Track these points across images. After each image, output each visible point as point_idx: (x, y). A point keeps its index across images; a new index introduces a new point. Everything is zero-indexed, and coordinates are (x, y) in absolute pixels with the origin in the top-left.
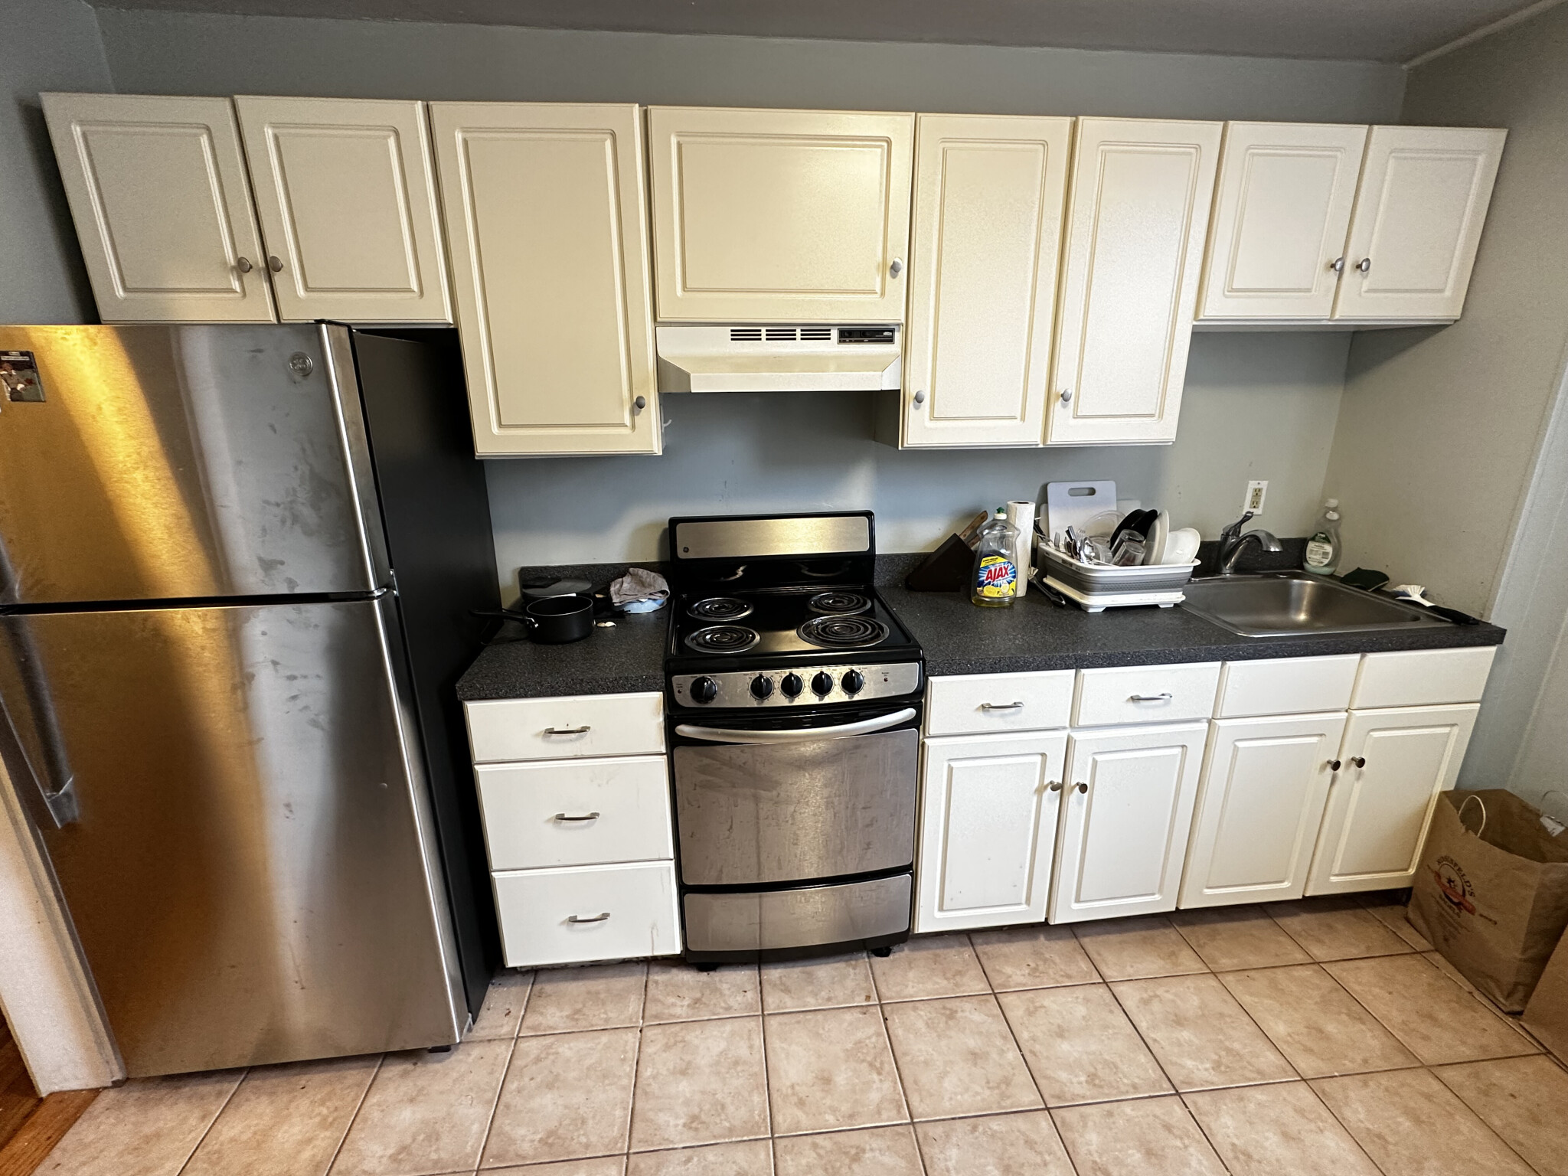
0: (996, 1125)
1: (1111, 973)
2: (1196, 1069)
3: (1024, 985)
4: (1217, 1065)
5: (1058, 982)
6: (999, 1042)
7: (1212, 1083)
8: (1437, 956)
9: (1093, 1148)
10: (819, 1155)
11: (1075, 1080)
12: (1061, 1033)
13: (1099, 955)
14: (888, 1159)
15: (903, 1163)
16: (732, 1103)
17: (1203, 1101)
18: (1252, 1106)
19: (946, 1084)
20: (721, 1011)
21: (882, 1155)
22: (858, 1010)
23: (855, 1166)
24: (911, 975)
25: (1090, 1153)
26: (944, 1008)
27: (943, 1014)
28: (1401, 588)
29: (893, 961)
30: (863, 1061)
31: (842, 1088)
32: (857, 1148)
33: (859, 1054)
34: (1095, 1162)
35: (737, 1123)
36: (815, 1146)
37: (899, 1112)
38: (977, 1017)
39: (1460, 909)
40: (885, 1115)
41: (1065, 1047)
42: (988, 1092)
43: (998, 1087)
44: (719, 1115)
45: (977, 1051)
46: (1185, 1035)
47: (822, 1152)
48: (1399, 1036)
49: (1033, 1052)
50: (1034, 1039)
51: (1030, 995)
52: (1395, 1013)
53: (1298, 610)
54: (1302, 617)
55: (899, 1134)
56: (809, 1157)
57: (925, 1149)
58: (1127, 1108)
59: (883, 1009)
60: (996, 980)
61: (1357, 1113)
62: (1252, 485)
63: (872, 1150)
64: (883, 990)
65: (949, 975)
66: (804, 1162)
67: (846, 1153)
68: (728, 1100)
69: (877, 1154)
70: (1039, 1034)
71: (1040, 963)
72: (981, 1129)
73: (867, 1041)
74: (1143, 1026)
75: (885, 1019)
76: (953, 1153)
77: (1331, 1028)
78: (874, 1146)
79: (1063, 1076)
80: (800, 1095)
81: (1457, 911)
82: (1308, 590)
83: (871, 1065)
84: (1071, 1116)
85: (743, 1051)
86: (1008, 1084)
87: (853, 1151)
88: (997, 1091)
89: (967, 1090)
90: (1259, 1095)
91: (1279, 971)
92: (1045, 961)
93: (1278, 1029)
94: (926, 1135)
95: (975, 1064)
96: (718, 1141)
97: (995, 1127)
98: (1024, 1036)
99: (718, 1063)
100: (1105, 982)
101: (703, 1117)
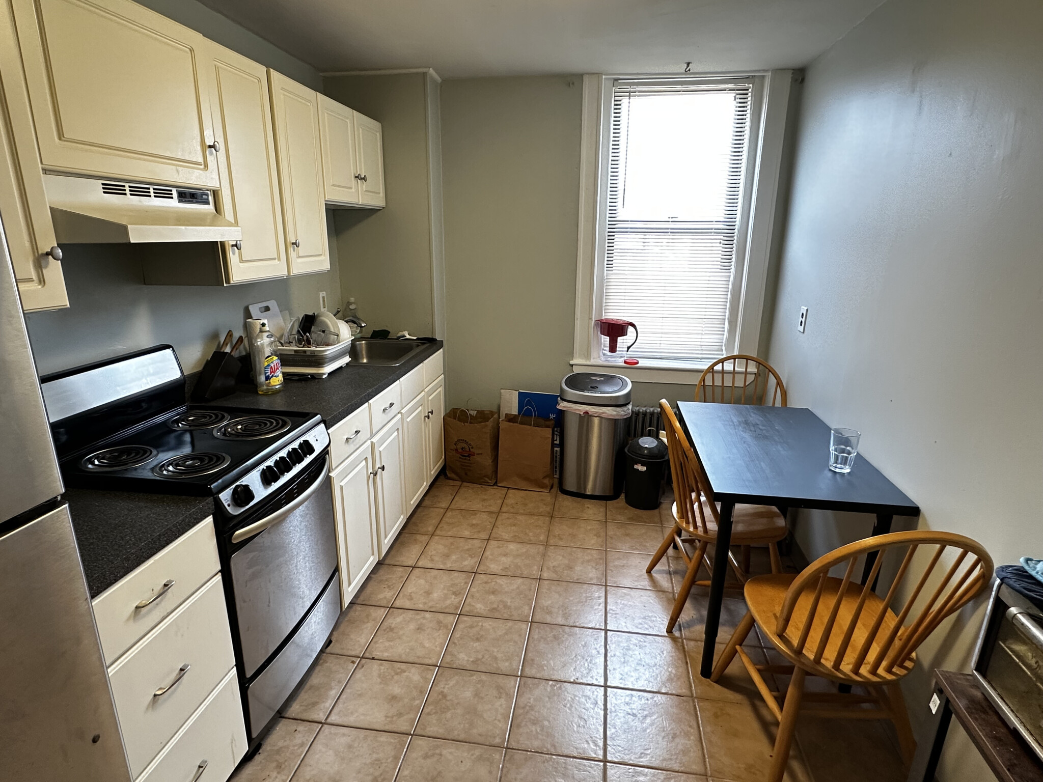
0: (457, 635)
1: (411, 562)
2: (469, 563)
3: (394, 594)
4: (471, 556)
5: (402, 582)
6: (418, 617)
7: (477, 562)
8: (465, 483)
9: (483, 608)
10: (435, 713)
11: (453, 600)
12: (428, 593)
13: (398, 561)
14: (452, 683)
15: (457, 677)
16: (378, 753)
17: (482, 568)
18: (490, 557)
19: (427, 645)
20: (301, 749)
21: (449, 684)
22: (357, 669)
23: (448, 698)
24: (352, 636)
25: (485, 610)
26: (385, 630)
27: (387, 632)
28: (400, 334)
29: (337, 641)
30: (393, 676)
31: (403, 692)
32: (439, 694)
33: (388, 677)
34: (489, 610)
35: (393, 753)
36: (429, 714)
37: (431, 670)
38: (399, 620)
39: (469, 457)
40: (429, 676)
41: (435, 595)
42: (441, 631)
43: (440, 627)
44: (381, 763)
45: (417, 627)
46: (454, 557)
47: (434, 711)
48: (486, 510)
49: (431, 607)
50: (425, 604)
51: (401, 595)
52: (478, 506)
53: (363, 358)
54: (365, 361)
55: (441, 674)
56: (433, 719)
57: (454, 666)
58: (473, 590)
59: (365, 658)
60: (384, 603)
61: (506, 536)
62: (321, 293)
63: (444, 688)
64: (353, 653)
65: (366, 621)
66: (435, 722)
67: (440, 700)
68: (375, 756)
69: (447, 686)
70: (424, 600)
71: (386, 583)
72: (456, 641)
73: (382, 671)
74: (441, 567)
75: (373, 658)
76: (462, 656)
77: (474, 522)
78: (442, 686)
79: (448, 602)
80: (395, 714)
81: (468, 458)
82: (364, 346)
83: (397, 674)
84: (467, 608)
85: (344, 740)
86: (441, 622)
87: (440, 697)
88: (442, 628)
89: (435, 639)
90: (488, 553)
91: (444, 519)
92: (386, 580)
93: (467, 533)
94: (447, 663)
95: (424, 630)
96: (399, 767)
97: (458, 636)
98: (421, 606)
99: (343, 759)
100: (413, 567)
101: (377, 774)
